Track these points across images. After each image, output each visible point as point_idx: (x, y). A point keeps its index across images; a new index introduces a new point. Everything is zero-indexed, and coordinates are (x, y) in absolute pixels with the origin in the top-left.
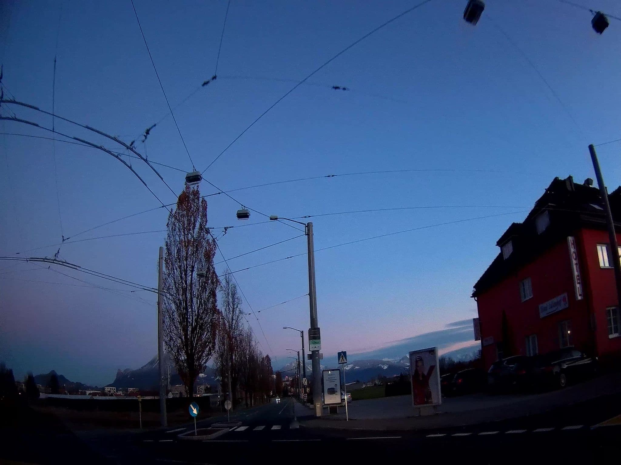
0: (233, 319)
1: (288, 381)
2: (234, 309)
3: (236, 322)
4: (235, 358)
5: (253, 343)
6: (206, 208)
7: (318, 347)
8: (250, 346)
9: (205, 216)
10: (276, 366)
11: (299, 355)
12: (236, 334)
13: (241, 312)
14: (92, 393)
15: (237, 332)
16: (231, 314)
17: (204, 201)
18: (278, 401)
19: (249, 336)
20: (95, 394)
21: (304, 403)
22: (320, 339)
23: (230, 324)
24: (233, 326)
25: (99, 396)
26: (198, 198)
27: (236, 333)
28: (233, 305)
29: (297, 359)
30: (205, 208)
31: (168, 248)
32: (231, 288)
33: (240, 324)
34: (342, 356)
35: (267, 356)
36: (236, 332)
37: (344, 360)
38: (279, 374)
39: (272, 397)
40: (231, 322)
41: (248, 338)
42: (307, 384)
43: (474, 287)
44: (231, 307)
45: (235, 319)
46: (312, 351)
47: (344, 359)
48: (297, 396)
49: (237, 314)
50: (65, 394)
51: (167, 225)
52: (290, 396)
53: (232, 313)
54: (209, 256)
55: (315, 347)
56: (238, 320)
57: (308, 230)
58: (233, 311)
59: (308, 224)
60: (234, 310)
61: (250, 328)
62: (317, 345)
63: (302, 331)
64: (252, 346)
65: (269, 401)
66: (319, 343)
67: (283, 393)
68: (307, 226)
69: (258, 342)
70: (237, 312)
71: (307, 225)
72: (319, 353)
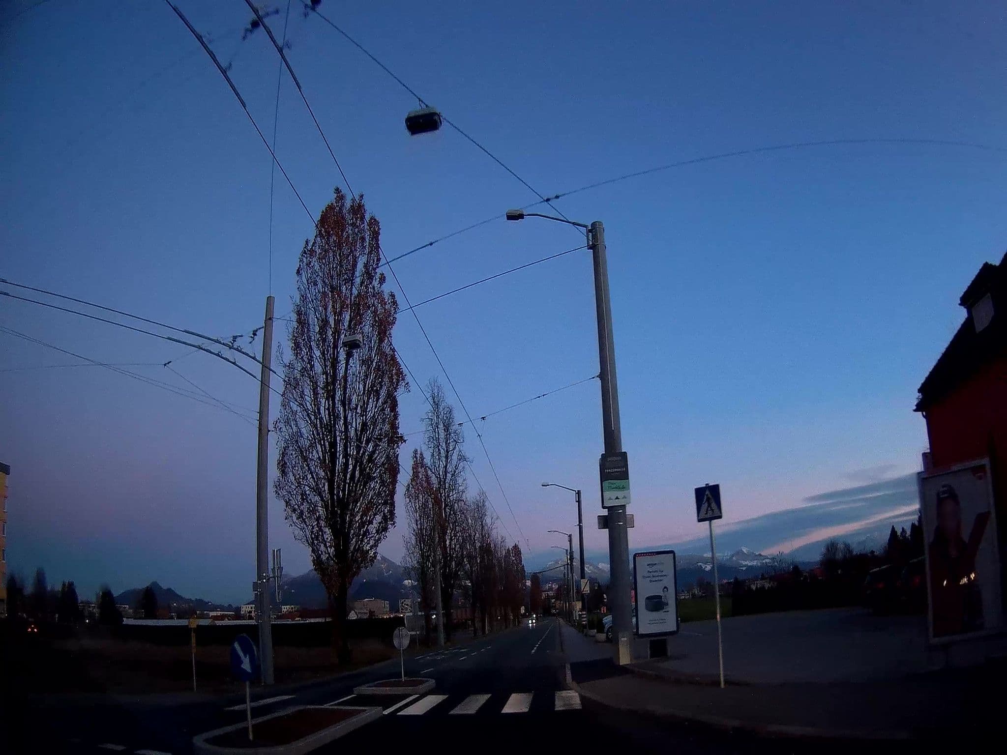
0: (446, 472)
1: (551, 589)
2: (448, 452)
3: (452, 476)
4: (450, 545)
5: (488, 520)
6: (379, 234)
7: (625, 497)
8: (482, 525)
9: (375, 247)
10: (530, 564)
11: (570, 541)
12: (453, 500)
13: (462, 458)
14: (219, 616)
15: (455, 496)
16: (442, 462)
17: (374, 222)
18: (532, 623)
19: (480, 509)
20: (222, 618)
21: (581, 628)
22: (628, 479)
23: (440, 480)
24: (447, 485)
25: (229, 620)
26: (362, 218)
27: (451, 498)
28: (447, 444)
29: (567, 550)
30: (376, 235)
31: (300, 319)
32: (442, 413)
33: (460, 481)
34: (708, 499)
35: (516, 547)
36: (453, 495)
37: (713, 510)
38: (535, 578)
39: (524, 616)
40: (443, 478)
41: (479, 510)
42: (589, 592)
43: (920, 391)
44: (444, 450)
45: (451, 471)
46: (610, 509)
47: (714, 505)
48: (568, 614)
49: (454, 462)
50: (172, 618)
51: (298, 270)
52: (554, 615)
53: (444, 459)
54: (384, 326)
55: (617, 498)
56: (457, 472)
57: (595, 237)
58: (447, 457)
59: (593, 225)
60: (447, 454)
61: (482, 493)
62: (620, 494)
63: (578, 491)
64: (486, 524)
65: (518, 625)
66: (625, 488)
67: (544, 609)
68: (590, 231)
69: (497, 518)
70: (455, 457)
71: (590, 228)
72: (624, 512)
